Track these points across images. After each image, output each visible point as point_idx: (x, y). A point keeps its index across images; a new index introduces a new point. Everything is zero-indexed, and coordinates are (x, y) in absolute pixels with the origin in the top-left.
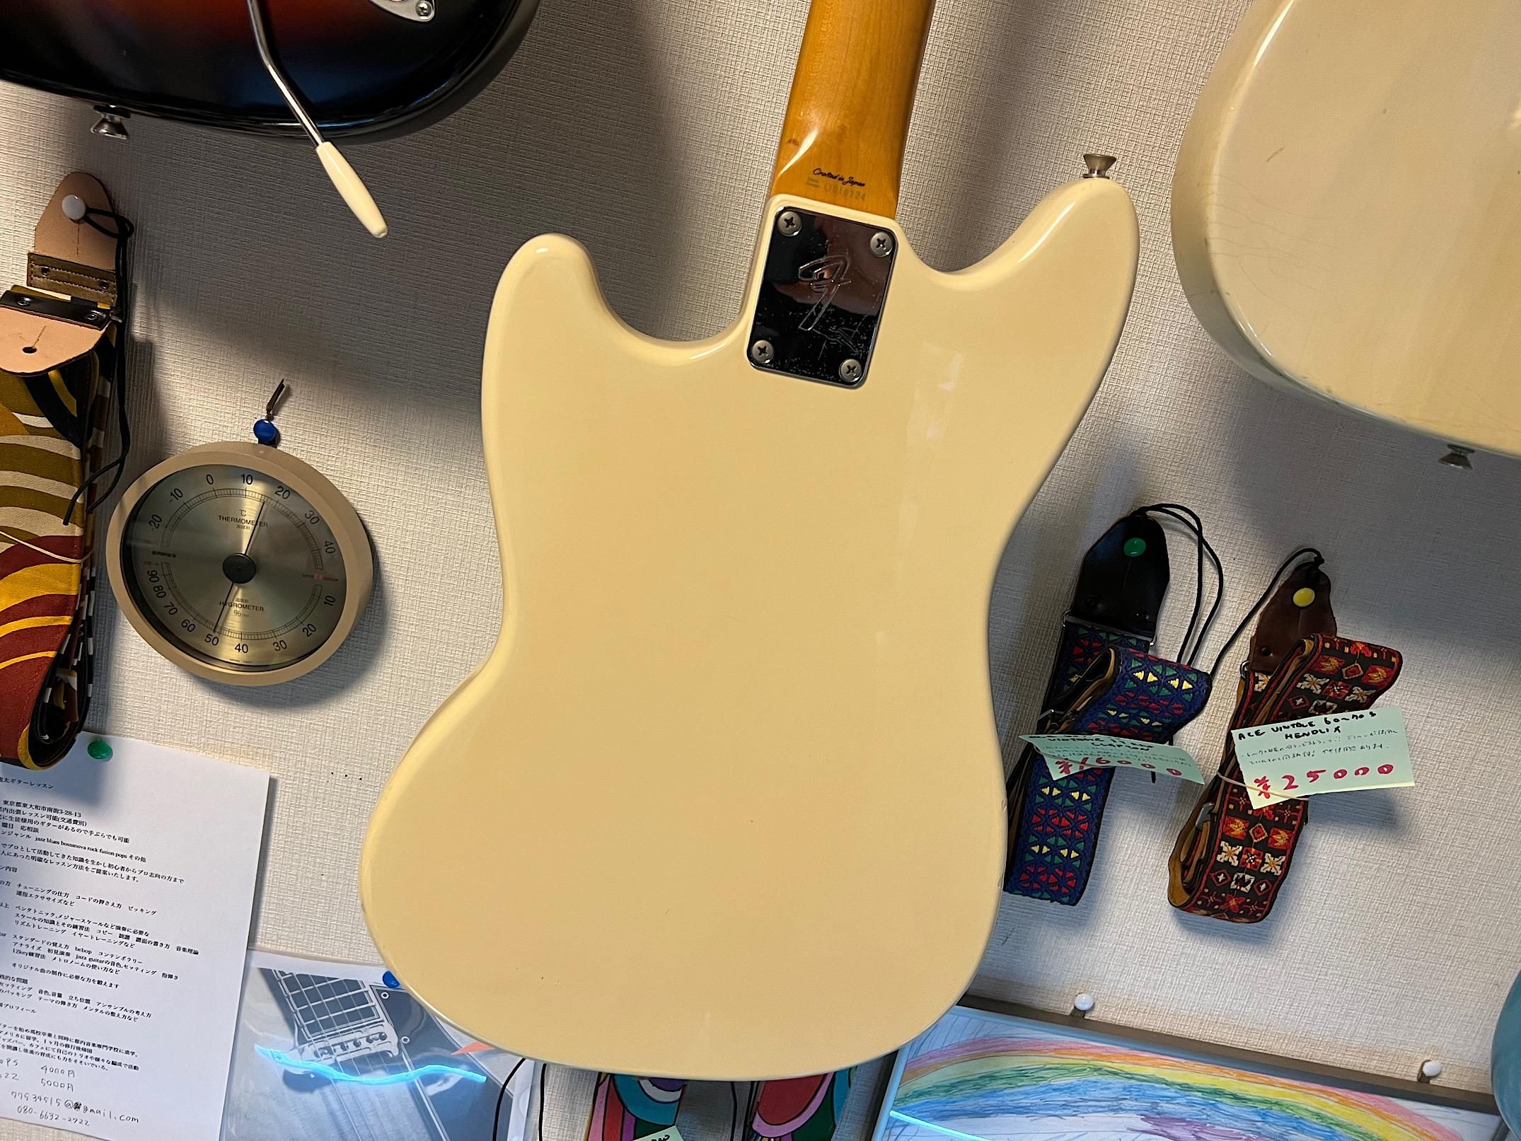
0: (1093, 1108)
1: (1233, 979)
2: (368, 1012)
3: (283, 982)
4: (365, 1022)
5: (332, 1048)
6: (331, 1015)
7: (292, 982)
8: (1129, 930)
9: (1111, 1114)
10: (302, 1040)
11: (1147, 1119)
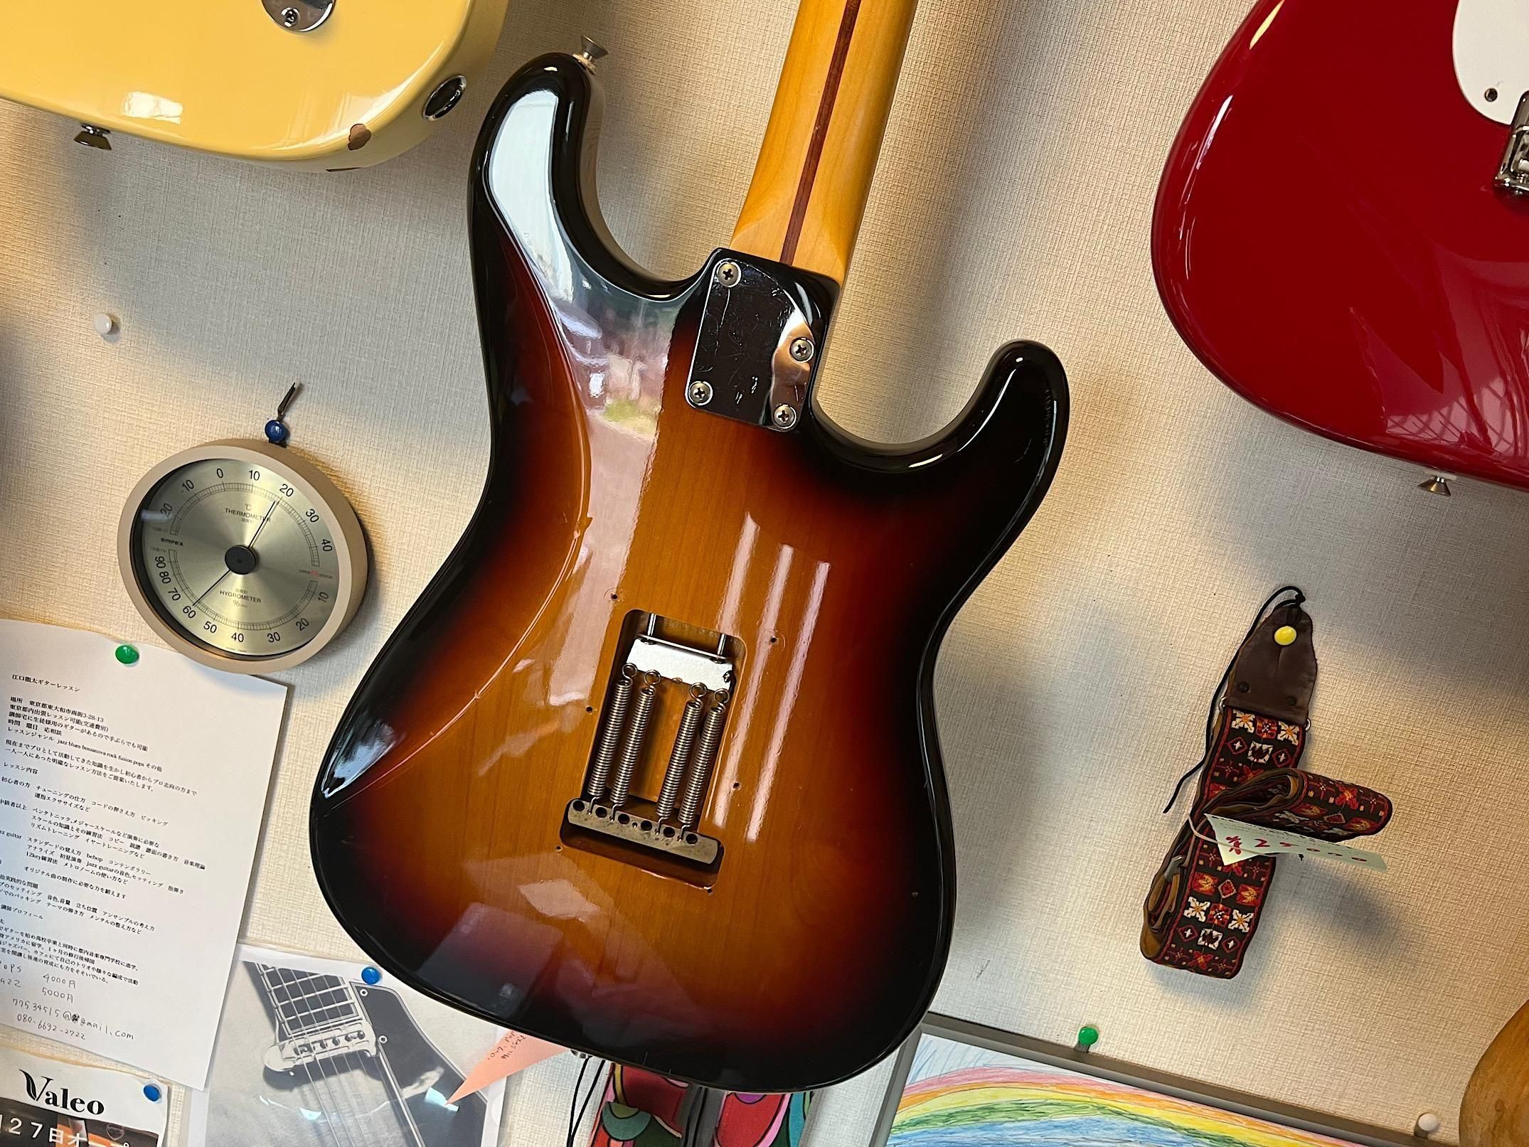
1: (1216, 1028)
2: (347, 1010)
3: (265, 976)
4: (343, 1019)
5: (312, 1046)
6: (312, 1012)
7: (274, 977)
8: (1108, 970)
10: (283, 1037)
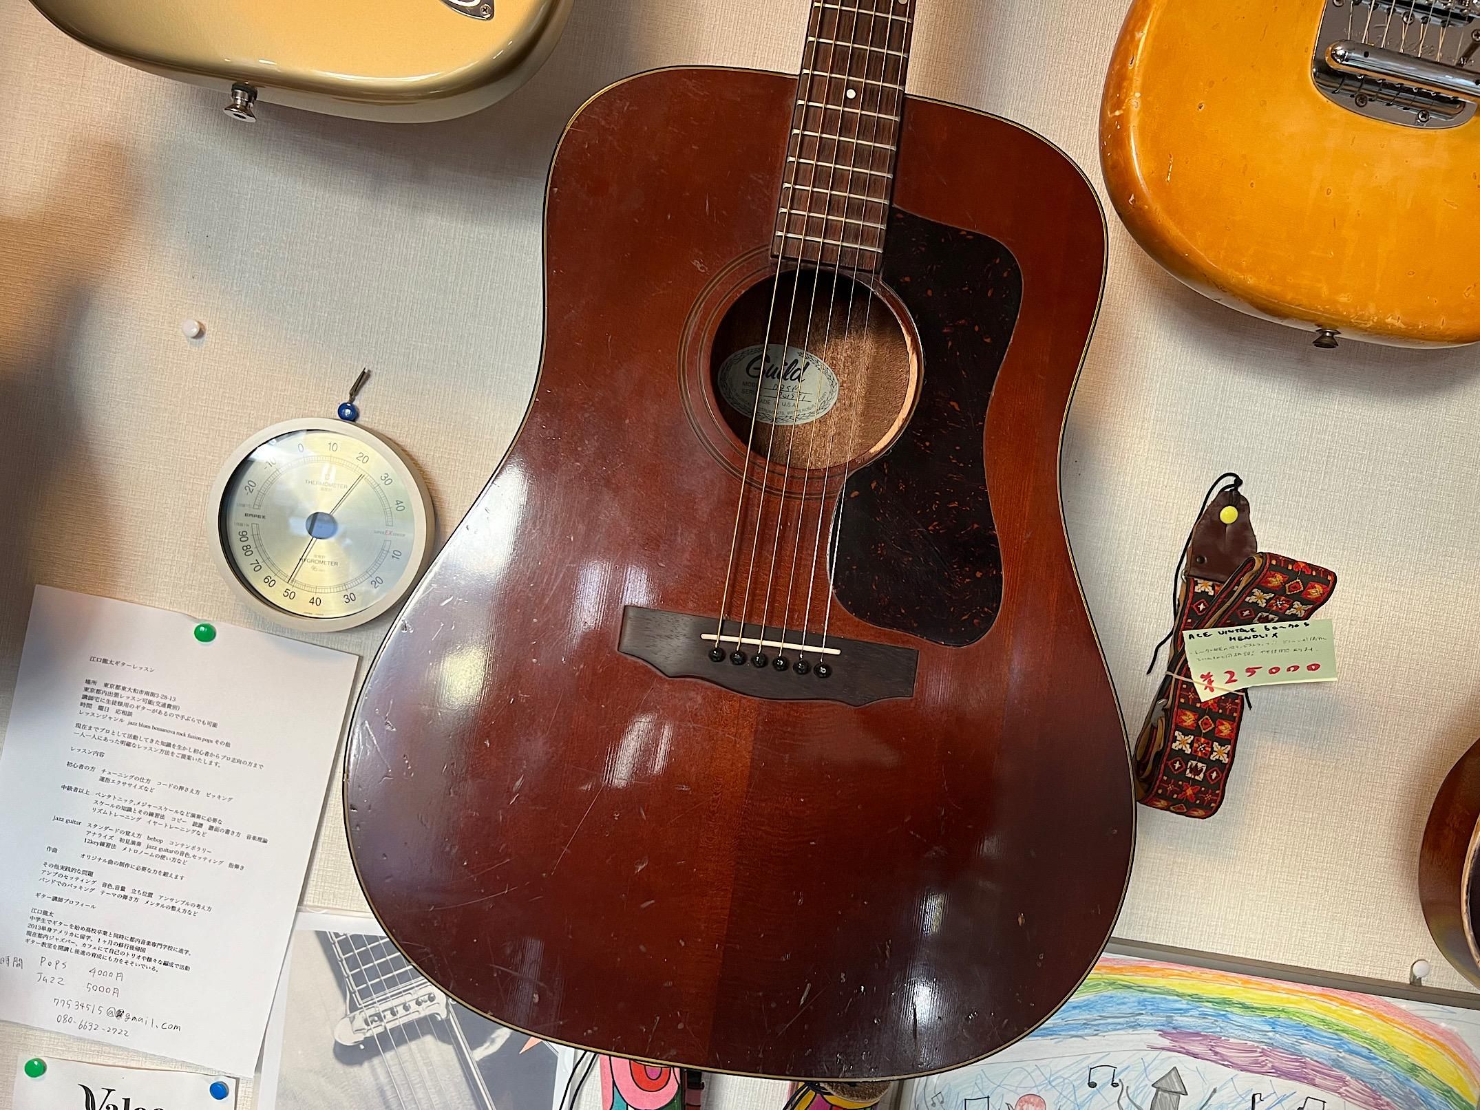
0: (1113, 1027)
1: (1224, 886)
3: (337, 944)
4: (414, 983)
5: (382, 1015)
6: (382, 978)
7: (345, 944)
9: (1130, 1031)
10: (353, 1008)
11: (1164, 1034)
